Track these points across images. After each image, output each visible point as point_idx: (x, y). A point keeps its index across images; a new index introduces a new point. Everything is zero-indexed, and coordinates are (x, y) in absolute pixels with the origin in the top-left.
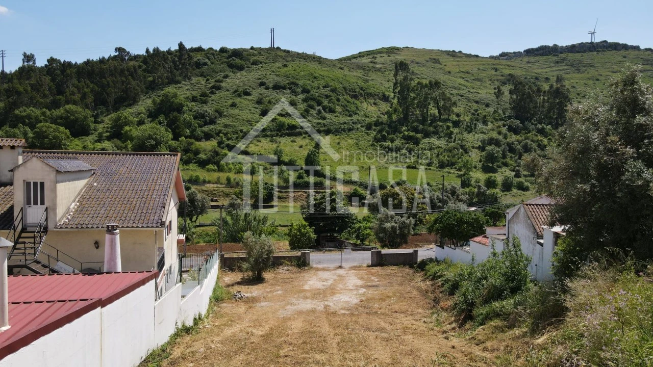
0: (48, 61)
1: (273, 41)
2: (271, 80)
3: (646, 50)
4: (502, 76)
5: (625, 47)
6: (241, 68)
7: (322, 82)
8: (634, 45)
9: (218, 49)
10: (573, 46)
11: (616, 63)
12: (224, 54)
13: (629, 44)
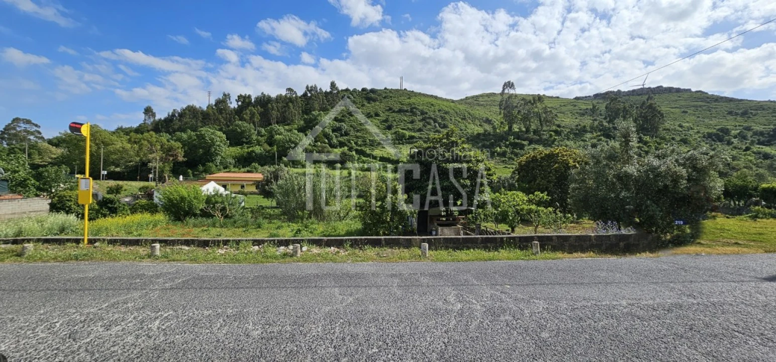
0: (238, 97)
1: (401, 85)
2: (397, 107)
3: (697, 92)
4: (580, 110)
5: (678, 90)
6: (375, 100)
7: (437, 107)
8: (686, 88)
9: (360, 90)
10: (634, 91)
11: (674, 101)
12: (364, 92)
13: (682, 88)
